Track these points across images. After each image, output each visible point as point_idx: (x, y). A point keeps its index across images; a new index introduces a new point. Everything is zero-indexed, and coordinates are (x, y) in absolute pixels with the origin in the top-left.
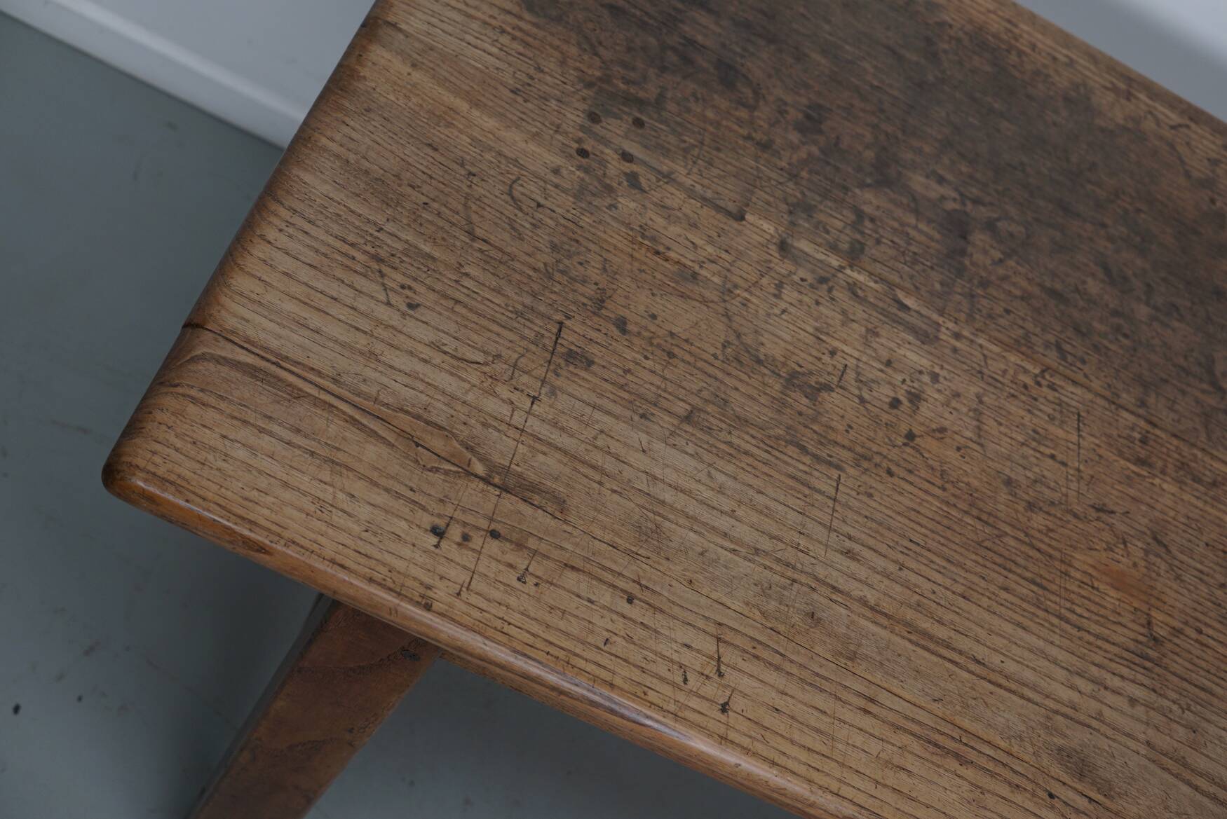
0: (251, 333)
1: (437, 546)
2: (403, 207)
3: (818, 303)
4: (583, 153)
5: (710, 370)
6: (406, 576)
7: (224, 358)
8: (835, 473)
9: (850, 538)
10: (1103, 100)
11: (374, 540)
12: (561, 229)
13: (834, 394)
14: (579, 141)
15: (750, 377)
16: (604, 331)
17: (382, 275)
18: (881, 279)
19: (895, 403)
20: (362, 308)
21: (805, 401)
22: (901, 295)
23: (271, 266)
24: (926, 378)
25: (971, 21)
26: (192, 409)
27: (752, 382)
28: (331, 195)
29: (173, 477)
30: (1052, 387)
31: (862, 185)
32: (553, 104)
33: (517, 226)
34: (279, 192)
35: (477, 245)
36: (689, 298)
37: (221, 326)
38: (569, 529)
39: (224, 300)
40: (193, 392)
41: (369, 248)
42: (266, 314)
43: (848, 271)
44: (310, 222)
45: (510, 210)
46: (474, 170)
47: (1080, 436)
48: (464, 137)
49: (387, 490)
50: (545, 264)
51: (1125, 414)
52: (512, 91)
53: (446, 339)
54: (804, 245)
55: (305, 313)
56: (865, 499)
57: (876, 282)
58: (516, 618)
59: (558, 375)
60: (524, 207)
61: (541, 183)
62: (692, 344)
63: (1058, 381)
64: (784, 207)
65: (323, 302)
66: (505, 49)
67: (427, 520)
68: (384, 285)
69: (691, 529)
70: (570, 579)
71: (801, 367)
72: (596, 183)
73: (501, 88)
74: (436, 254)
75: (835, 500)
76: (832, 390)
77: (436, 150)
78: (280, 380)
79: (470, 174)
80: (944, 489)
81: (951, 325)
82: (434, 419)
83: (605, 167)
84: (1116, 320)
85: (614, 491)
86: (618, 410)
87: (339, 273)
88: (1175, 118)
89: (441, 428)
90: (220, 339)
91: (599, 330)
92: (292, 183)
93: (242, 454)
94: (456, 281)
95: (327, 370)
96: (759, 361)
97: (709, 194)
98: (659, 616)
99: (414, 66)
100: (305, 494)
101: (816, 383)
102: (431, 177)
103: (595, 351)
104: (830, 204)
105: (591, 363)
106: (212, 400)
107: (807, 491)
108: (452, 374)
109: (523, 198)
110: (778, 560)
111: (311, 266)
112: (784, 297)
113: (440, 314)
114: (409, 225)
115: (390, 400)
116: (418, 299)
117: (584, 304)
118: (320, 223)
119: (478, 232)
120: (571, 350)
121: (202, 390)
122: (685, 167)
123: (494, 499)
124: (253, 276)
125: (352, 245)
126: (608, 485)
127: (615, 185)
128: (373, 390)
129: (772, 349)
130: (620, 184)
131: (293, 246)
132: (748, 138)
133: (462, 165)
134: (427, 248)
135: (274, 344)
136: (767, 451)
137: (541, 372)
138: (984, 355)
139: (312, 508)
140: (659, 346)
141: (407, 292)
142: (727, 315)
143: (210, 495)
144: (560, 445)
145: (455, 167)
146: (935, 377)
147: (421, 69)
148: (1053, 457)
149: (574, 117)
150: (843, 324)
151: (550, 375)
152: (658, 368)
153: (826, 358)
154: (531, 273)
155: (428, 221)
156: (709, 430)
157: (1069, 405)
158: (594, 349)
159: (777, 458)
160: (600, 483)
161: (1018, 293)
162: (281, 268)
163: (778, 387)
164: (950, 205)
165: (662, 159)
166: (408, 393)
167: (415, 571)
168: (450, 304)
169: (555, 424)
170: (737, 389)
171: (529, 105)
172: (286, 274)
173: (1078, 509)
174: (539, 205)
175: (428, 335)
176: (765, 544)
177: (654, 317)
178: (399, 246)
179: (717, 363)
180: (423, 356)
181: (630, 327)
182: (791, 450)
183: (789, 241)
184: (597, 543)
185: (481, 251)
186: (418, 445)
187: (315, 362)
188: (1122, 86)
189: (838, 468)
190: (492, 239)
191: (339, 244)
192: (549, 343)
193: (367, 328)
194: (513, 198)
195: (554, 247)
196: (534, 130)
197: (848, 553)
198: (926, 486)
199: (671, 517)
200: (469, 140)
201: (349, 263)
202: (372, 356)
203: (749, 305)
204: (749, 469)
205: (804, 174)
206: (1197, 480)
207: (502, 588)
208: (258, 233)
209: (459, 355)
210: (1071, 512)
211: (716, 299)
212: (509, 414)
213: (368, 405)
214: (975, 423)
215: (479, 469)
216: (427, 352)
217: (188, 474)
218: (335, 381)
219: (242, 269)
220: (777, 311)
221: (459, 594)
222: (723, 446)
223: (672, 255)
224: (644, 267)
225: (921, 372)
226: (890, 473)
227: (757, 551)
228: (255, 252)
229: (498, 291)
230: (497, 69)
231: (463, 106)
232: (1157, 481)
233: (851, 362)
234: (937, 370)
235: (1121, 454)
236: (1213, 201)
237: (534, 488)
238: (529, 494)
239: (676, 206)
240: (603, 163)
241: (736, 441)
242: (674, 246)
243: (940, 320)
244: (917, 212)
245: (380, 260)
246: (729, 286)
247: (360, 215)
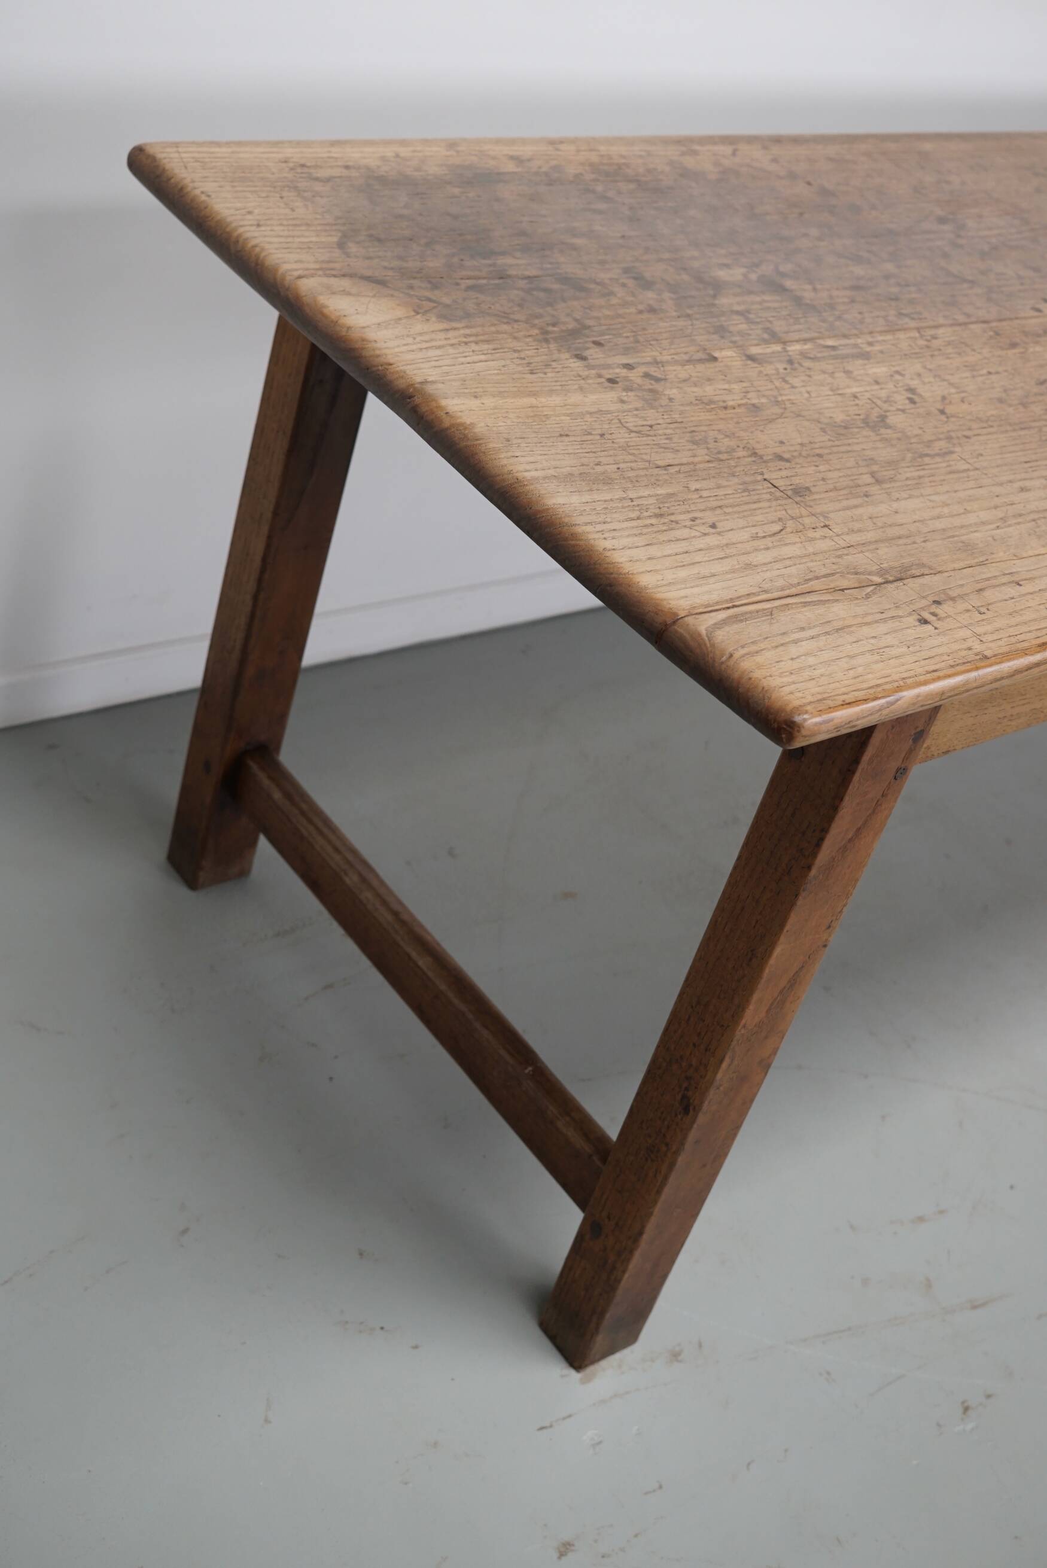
0: (698, 601)
1: (936, 628)
2: (616, 479)
3: (809, 376)
4: (611, 381)
5: (842, 449)
6: (956, 651)
7: (715, 624)
8: (954, 456)
9: (1010, 482)
10: (689, 162)
11: (917, 648)
12: (678, 431)
13: (890, 418)
14: (600, 376)
15: (858, 438)
16: (783, 468)
17: (677, 522)
18: (805, 341)
19: (912, 401)
20: (702, 546)
21: (889, 431)
22: (821, 342)
23: (637, 561)
24: (897, 377)
25: (582, 164)
26: (759, 659)
27: (860, 440)
28: (584, 500)
29: (820, 697)
30: (935, 337)
31: (714, 296)
32: (554, 364)
33: (663, 445)
34: (566, 520)
35: (672, 470)
36: (774, 420)
37: (684, 610)
38: (946, 574)
39: (659, 596)
40: (742, 652)
41: (646, 514)
42: (683, 586)
43: (789, 348)
44: (604, 523)
45: (648, 440)
46: (600, 432)
47: (979, 353)
48: (563, 418)
49: (877, 622)
50: (706, 455)
51: (972, 326)
52: (531, 373)
53: (754, 530)
54: (754, 350)
55: (695, 570)
56: (981, 458)
57: (805, 344)
58: (1012, 632)
59: (811, 507)
60: (648, 433)
61: (630, 414)
62: (815, 443)
63: (932, 332)
64: (715, 337)
65: (687, 559)
66: (485, 352)
67: (912, 620)
68: (685, 526)
69: (972, 532)
70: (990, 595)
71: (859, 415)
72: (645, 393)
73: (524, 376)
74: (670, 491)
75: (977, 469)
76: (886, 417)
77: (567, 435)
78: (751, 612)
79: (602, 435)
80: (991, 426)
81: (859, 341)
82: (822, 573)
83: (631, 380)
84: (892, 281)
85: (924, 541)
86: (855, 502)
87: (662, 537)
88: (728, 150)
89: (833, 574)
90: (697, 616)
91: (781, 469)
92: (561, 510)
93: (811, 660)
94: (701, 497)
95: (755, 590)
96: (846, 428)
97: (686, 357)
98: (1037, 581)
99: (476, 397)
100: (863, 653)
101: (877, 417)
102: (594, 452)
103: (798, 482)
104: (723, 319)
105: (808, 489)
106: (754, 648)
107: (965, 475)
108: (786, 545)
109: (641, 428)
110: (1014, 516)
111: (648, 545)
112: (797, 385)
113: (727, 520)
114: (634, 486)
115: (796, 581)
116: (710, 521)
117: (754, 461)
118: (609, 520)
119: (660, 463)
120: (791, 489)
121: (743, 647)
122: (653, 351)
123: (905, 587)
124: (643, 572)
125: (638, 518)
126: (918, 541)
127: (651, 387)
128: (780, 583)
129: (840, 417)
130: (651, 384)
131: (625, 542)
132: (641, 312)
133: (590, 434)
134: (661, 491)
135: (714, 597)
136: (924, 469)
137: (804, 512)
138: (893, 345)
139: (876, 657)
140: (808, 455)
141: (698, 521)
142: (799, 416)
143: (844, 690)
144: (874, 540)
145: (589, 437)
146: (898, 372)
147: (481, 396)
148: (990, 373)
149: (576, 365)
150: (833, 378)
151: (810, 509)
152: (827, 467)
153: (857, 402)
154: (711, 465)
155: (637, 476)
156: (892, 480)
157: (953, 341)
158: (796, 481)
159: (931, 469)
160: (914, 543)
161: (846, 300)
162: (644, 558)
163: (872, 434)
164: (753, 277)
165: (639, 355)
166: (793, 570)
167: (955, 647)
168: (718, 511)
169: (852, 531)
170: (864, 449)
171: (549, 375)
172: (649, 559)
173: (1035, 390)
174: (651, 426)
175: (745, 535)
176: (1000, 514)
177: (782, 442)
178: (652, 501)
179: (837, 443)
180: (762, 547)
181: (786, 456)
182: (927, 460)
183: (748, 353)
184: (965, 570)
185: (679, 472)
186: (843, 590)
187: (743, 591)
188: (684, 149)
189: (952, 452)
190: (671, 462)
191: (635, 523)
192: (778, 494)
193: (722, 554)
194: (636, 432)
195: (694, 443)
196: (576, 387)
197: (1022, 490)
198: (985, 431)
199: (957, 533)
200: (568, 418)
201: (655, 529)
202: (749, 566)
203: (794, 402)
204: (933, 484)
205: (689, 312)
206: (1039, 336)
207: (984, 623)
208: (601, 550)
209: (770, 533)
210: (1036, 394)
211: (781, 411)
212: (833, 543)
213: (793, 591)
214: (945, 383)
215: (877, 579)
216: (761, 544)
217: (818, 689)
218: (766, 592)
219: (632, 574)
220: (806, 395)
221: (981, 641)
222: (909, 482)
223: (730, 403)
224: (735, 420)
225: (892, 376)
226: (967, 437)
227: (1003, 519)
228: (621, 560)
229: (719, 487)
230: (504, 366)
231: (532, 401)
232: (1031, 350)
233: (868, 395)
234: (894, 369)
235: (1002, 349)
236: (809, 183)
237: (905, 569)
238: (909, 573)
239: (688, 376)
240: (626, 379)
241: (908, 475)
242: (725, 398)
243: (852, 341)
244: (750, 292)
245: (661, 515)
246: (773, 399)
247: (612, 500)
